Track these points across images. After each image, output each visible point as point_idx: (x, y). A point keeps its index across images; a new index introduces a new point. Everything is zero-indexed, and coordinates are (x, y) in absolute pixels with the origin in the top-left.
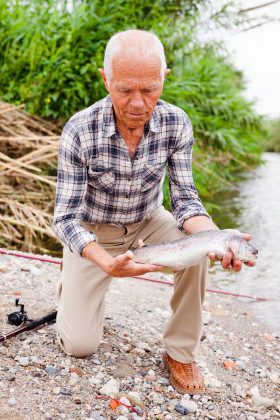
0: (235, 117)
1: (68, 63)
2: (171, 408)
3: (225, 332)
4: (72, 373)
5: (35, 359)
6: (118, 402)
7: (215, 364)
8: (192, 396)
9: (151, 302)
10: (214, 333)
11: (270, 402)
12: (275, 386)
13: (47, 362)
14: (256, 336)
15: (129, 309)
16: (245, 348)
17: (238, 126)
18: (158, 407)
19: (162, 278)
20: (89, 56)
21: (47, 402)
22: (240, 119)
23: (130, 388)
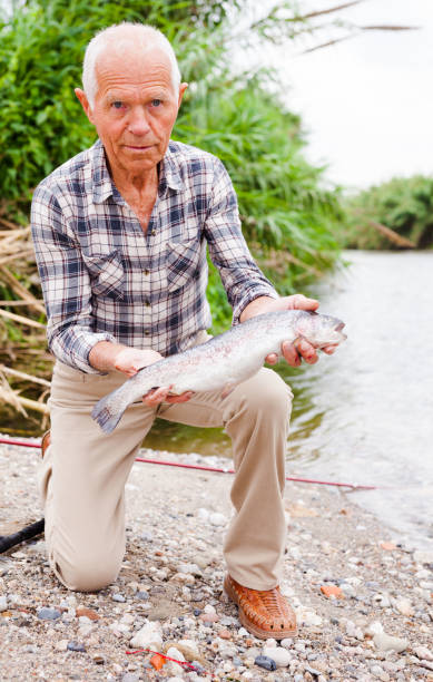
0: (294, 192)
1: (14, 105)
2: (250, 661)
3: (316, 542)
4: (81, 618)
5: (16, 598)
6: (164, 657)
7: (308, 592)
8: (279, 641)
9: (190, 500)
10: (297, 544)
11: (404, 643)
12: (406, 620)
13: (37, 603)
14: (366, 545)
15: (156, 514)
16: (350, 565)
17: (301, 207)
18: (229, 661)
19: (199, 462)
20: (50, 92)
21: (49, 664)
22: (303, 194)
23: (179, 634)
